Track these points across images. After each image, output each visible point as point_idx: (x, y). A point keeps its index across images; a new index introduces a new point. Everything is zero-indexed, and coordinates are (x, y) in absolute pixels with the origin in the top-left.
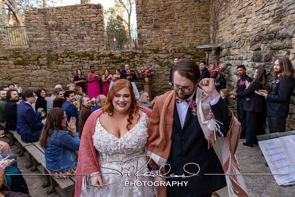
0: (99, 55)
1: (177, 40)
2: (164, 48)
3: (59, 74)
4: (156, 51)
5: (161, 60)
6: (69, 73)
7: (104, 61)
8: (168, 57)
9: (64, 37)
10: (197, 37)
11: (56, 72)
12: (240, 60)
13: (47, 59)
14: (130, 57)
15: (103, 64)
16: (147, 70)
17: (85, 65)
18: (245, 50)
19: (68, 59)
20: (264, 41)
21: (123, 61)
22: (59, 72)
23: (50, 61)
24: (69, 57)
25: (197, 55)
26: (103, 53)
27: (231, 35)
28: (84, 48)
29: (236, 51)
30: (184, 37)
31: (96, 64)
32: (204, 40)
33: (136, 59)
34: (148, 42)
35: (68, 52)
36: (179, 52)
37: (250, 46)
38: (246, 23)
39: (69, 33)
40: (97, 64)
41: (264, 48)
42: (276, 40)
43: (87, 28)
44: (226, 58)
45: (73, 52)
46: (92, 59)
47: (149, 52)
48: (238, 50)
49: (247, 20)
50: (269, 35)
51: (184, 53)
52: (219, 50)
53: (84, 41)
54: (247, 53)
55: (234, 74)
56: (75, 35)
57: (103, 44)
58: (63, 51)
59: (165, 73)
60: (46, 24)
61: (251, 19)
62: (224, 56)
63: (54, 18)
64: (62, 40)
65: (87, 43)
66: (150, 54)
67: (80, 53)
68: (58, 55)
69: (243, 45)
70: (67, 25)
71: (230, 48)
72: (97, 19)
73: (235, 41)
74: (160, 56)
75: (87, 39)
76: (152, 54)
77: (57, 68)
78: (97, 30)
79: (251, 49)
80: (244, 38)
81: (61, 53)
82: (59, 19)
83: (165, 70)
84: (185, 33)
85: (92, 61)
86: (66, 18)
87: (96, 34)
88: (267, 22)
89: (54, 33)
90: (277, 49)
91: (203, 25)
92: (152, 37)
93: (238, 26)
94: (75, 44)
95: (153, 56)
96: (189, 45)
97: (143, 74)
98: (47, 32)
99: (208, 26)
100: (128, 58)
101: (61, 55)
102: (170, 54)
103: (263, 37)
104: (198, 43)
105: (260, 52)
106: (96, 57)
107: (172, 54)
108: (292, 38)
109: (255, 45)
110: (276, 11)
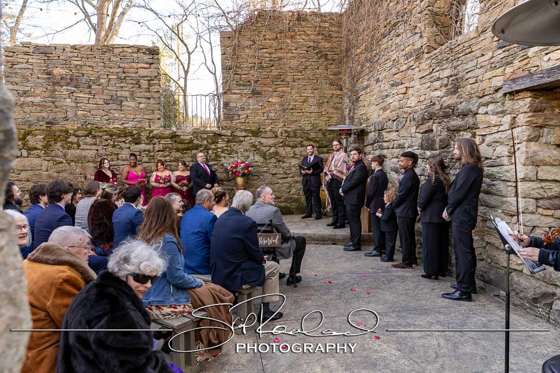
0: (151, 135)
1: (290, 116)
2: (270, 128)
3: (68, 167)
4: (256, 133)
5: (265, 149)
6: (89, 165)
7: (161, 146)
8: (276, 144)
9: (83, 99)
10: (324, 113)
11: (62, 162)
12: (400, 148)
13: (44, 138)
14: (209, 140)
15: (158, 151)
16: (242, 165)
17: (123, 152)
18: (408, 133)
19: (89, 140)
20: (437, 119)
21: (197, 147)
22: (69, 164)
23: (51, 143)
24: (90, 136)
25: (324, 142)
26: (158, 131)
27: (381, 111)
28: (123, 122)
29: (394, 135)
30: (303, 113)
31: (144, 151)
32: (335, 120)
33: (219, 146)
34: (241, 117)
35: (89, 126)
36: (295, 136)
37: (415, 127)
38: (405, 93)
39: (93, 92)
40: (147, 151)
41: (438, 130)
42: (454, 118)
43: (130, 85)
44: (376, 147)
45: (99, 128)
46: (137, 141)
47: (244, 134)
48: (397, 133)
49: (407, 89)
50: (444, 110)
51: (302, 138)
52: (362, 134)
53: (123, 108)
54: (411, 137)
55: (391, 171)
56: (105, 97)
57: (159, 116)
58: (79, 125)
59: (271, 170)
60: (49, 74)
61: (412, 88)
62: (372, 144)
63: (66, 63)
64: (79, 105)
65: (130, 112)
66: (245, 137)
67: (115, 131)
68: (70, 132)
69: (404, 125)
70: (90, 78)
71: (382, 130)
72: (151, 71)
73: (389, 120)
74: (263, 141)
75: (128, 106)
76: (249, 138)
77: (65, 155)
78: (149, 92)
79: (418, 130)
80: (405, 115)
81: (76, 128)
82: (76, 66)
83: (270, 165)
84: (304, 107)
85: (137, 146)
86: (90, 66)
87: (147, 98)
88: (438, 93)
89: (64, 90)
90: (457, 130)
91: (333, 95)
92: (249, 109)
93: (393, 98)
94: (104, 113)
95: (250, 141)
96: (310, 125)
97: (234, 170)
98: (49, 88)
99: (341, 97)
100: (205, 142)
101: (75, 131)
102: (279, 139)
103: (435, 114)
104: (324, 123)
105: (431, 135)
106: (146, 138)
107: (282, 140)
108: (477, 116)
109: (423, 126)
110: (451, 79)
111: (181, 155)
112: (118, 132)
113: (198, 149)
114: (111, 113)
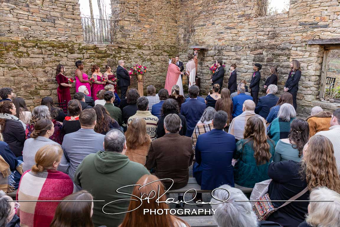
0: (80, 47)
1: (154, 37)
2: (146, 44)
3: (22, 72)
4: (140, 47)
5: (145, 57)
6: (39, 70)
7: (88, 55)
8: (150, 54)
9: (23, 15)
10: (169, 36)
11: (16, 68)
15: (86, 59)
17: (63, 60)
18: (244, 54)
19: (36, 50)
20: (265, 49)
22: (22, 69)
24: (36, 47)
25: (171, 53)
26: (84, 44)
27: (217, 40)
28: (57, 36)
29: (232, 54)
30: (160, 35)
31: (78, 58)
33: (122, 55)
34: (130, 36)
36: (159, 49)
37: (249, 51)
38: (237, 34)
39: (31, 10)
40: (80, 58)
41: (266, 54)
42: (277, 50)
43: (60, 8)
45: (41, 41)
46: (72, 52)
47: (134, 47)
48: (235, 53)
49: (238, 32)
50: (271, 46)
51: (162, 50)
53: (56, 25)
54: (247, 55)
56: (42, 16)
58: (23, 38)
62: (212, 56)
64: (20, 20)
65: (61, 29)
66: (135, 49)
69: (241, 50)
71: (222, 50)
73: (228, 46)
74: (144, 52)
75: (60, 24)
76: (137, 50)
77: (18, 63)
78: (73, 14)
79: (251, 53)
80: (241, 45)
81: (21, 40)
84: (161, 32)
85: (72, 55)
87: (73, 19)
88: (262, 37)
90: (279, 55)
91: (173, 26)
92: (134, 31)
93: (227, 35)
94: (42, 29)
95: (138, 52)
97: (140, 71)
100: (114, 52)
101: (24, 43)
102: (151, 51)
103: (264, 47)
105: (262, 56)
106: (78, 49)
107: (153, 51)
108: (291, 51)
109: (255, 51)
110: (270, 33)
111: (101, 61)
112: (58, 44)
113: (109, 57)
114: (47, 29)
